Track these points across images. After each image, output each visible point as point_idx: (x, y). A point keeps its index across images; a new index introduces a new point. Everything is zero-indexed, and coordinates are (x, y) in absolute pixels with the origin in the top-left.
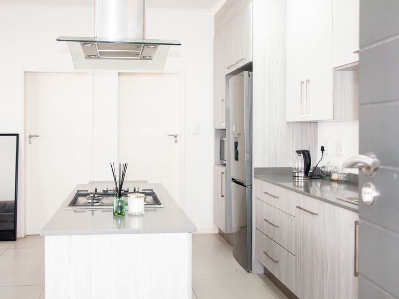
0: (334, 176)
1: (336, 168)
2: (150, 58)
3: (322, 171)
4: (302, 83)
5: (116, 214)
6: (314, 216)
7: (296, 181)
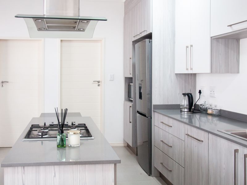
0: (210, 111)
1: (211, 106)
2: (84, 30)
3: (200, 108)
4: (187, 47)
5: (59, 146)
6: (200, 142)
7: (182, 115)
